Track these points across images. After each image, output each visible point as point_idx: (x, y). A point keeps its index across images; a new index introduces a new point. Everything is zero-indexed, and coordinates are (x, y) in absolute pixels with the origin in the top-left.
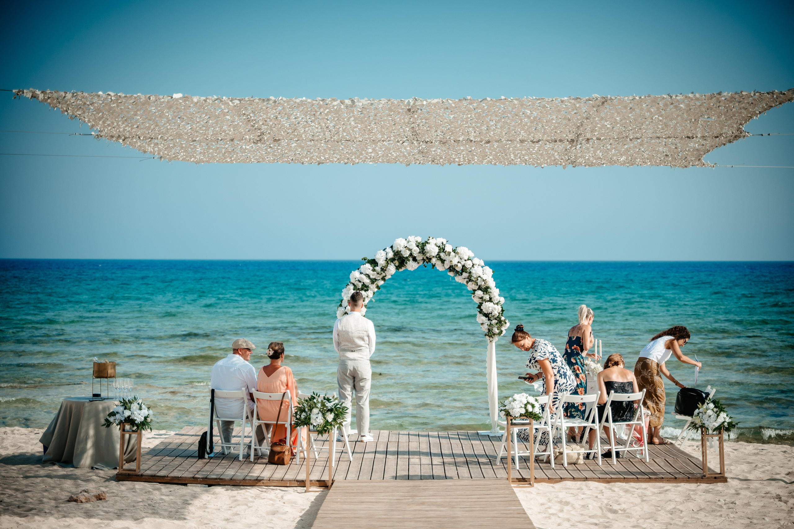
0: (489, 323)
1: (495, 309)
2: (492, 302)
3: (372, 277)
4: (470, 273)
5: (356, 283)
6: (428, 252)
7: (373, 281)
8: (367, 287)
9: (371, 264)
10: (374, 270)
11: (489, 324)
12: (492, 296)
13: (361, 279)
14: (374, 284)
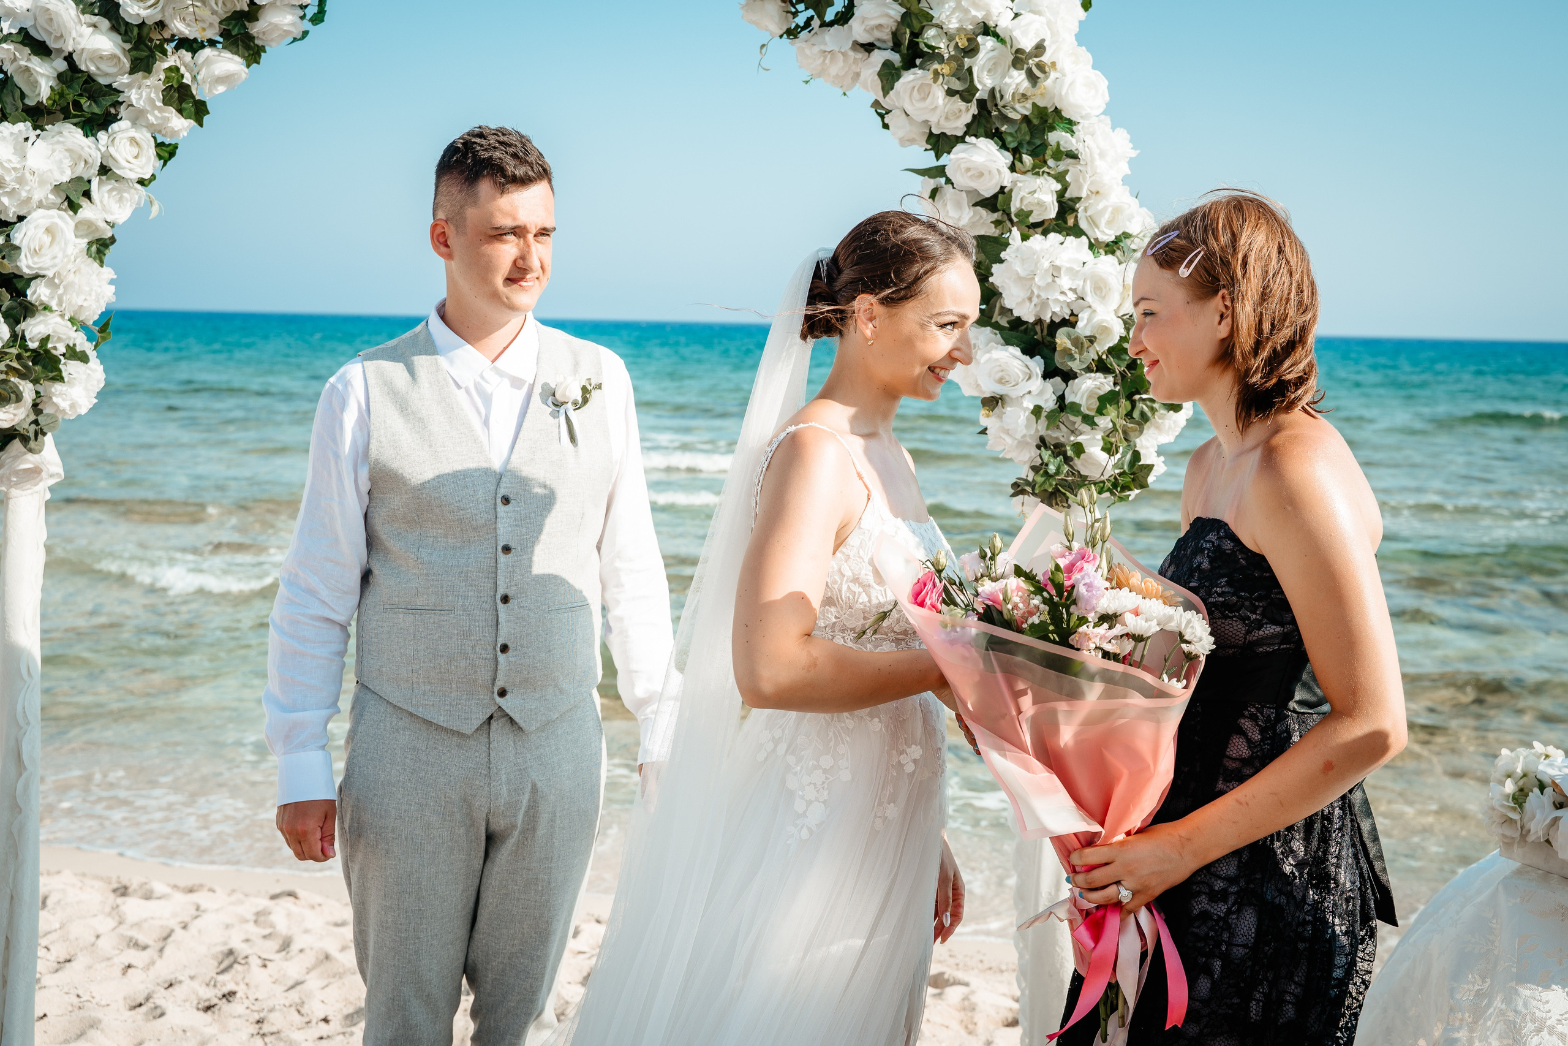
0: (1045, 393)
1: (1100, 287)
2: (1077, 232)
3: (133, 10)
5: (11, 59)
11: (1049, 403)
12: (1080, 187)
13: (41, 21)
14: (148, 70)
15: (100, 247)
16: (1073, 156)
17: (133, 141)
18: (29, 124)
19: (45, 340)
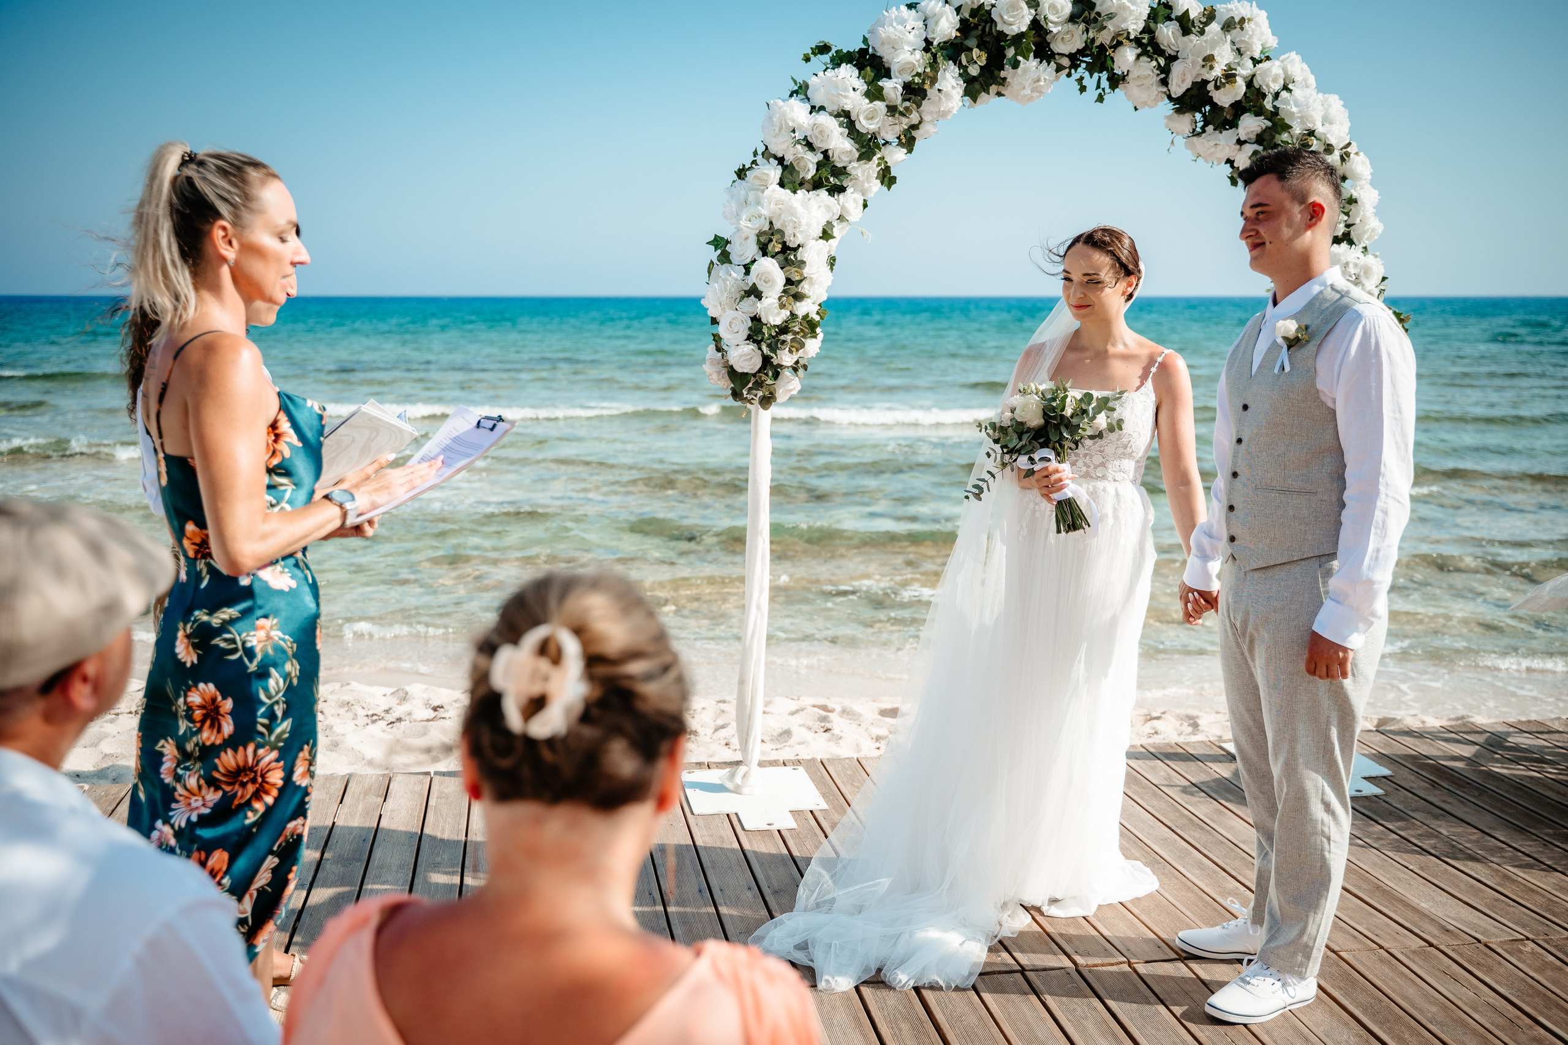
1: (1367, 271)
3: (865, 125)
4: (1276, 112)
5: (794, 153)
6: (1111, 16)
7: (868, 146)
8: (841, 172)
9: (860, 67)
10: (874, 94)
13: (816, 132)
14: (870, 159)
15: (832, 262)
16: (1356, 201)
17: (855, 200)
18: (804, 191)
19: (807, 315)
